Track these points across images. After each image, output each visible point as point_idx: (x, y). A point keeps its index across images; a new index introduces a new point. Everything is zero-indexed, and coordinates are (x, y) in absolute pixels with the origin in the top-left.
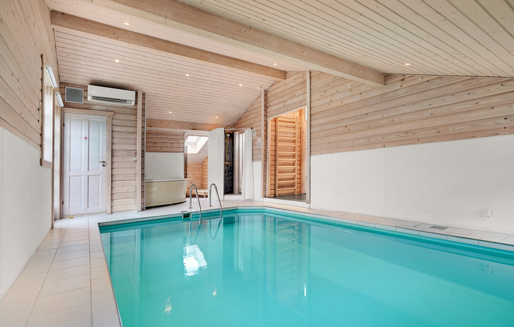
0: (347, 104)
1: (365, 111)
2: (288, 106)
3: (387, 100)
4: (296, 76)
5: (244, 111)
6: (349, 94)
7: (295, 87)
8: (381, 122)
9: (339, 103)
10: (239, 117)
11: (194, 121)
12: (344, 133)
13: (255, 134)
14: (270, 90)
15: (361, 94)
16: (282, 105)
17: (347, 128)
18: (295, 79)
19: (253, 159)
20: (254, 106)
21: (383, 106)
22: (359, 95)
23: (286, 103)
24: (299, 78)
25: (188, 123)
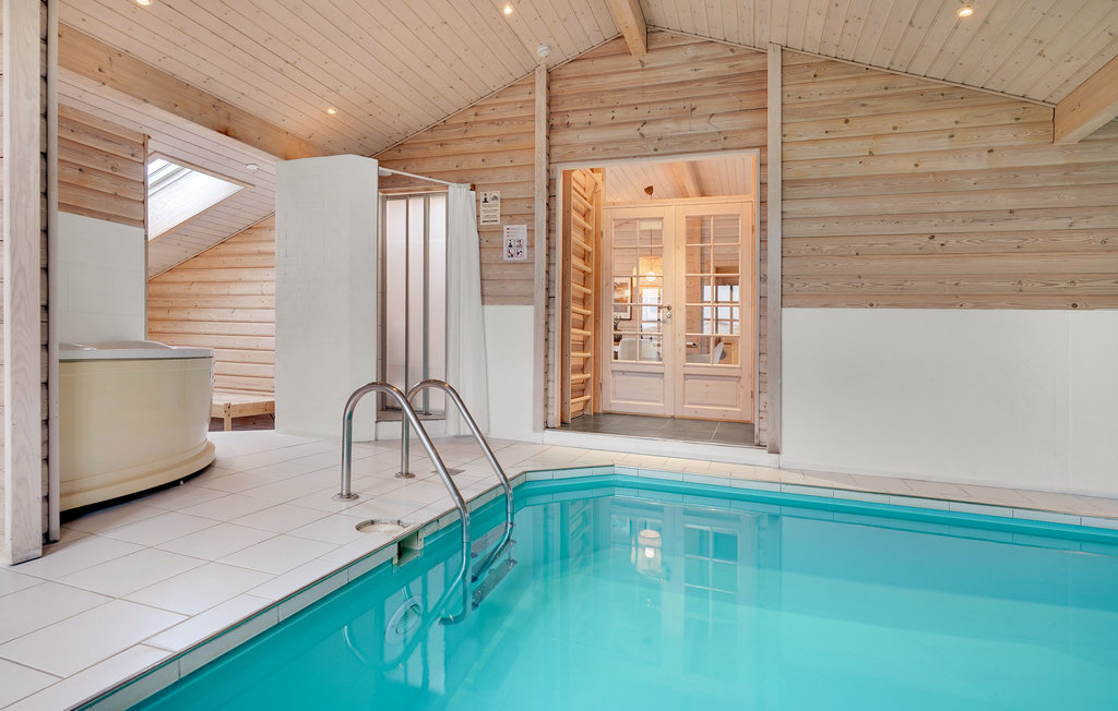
0: (934, 174)
1: (1003, 201)
2: (660, 139)
3: (1087, 183)
4: (700, 53)
5: (430, 121)
6: (944, 143)
7: (693, 86)
8: (1063, 240)
9: (906, 166)
10: (397, 138)
11: (231, 97)
12: (923, 253)
13: (493, 211)
14: (566, 72)
15: (991, 151)
16: (631, 132)
17: (936, 243)
18: (694, 59)
19: (483, 295)
20: (485, 111)
21: (1070, 198)
22: (985, 153)
23: (646, 130)
24: (718, 60)
25: (201, 93)
